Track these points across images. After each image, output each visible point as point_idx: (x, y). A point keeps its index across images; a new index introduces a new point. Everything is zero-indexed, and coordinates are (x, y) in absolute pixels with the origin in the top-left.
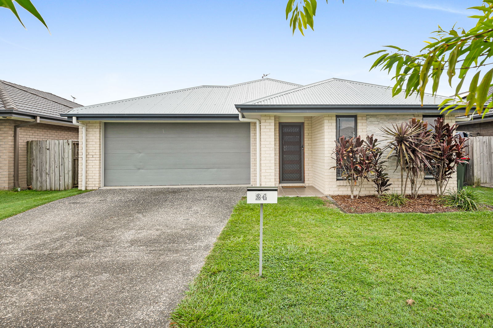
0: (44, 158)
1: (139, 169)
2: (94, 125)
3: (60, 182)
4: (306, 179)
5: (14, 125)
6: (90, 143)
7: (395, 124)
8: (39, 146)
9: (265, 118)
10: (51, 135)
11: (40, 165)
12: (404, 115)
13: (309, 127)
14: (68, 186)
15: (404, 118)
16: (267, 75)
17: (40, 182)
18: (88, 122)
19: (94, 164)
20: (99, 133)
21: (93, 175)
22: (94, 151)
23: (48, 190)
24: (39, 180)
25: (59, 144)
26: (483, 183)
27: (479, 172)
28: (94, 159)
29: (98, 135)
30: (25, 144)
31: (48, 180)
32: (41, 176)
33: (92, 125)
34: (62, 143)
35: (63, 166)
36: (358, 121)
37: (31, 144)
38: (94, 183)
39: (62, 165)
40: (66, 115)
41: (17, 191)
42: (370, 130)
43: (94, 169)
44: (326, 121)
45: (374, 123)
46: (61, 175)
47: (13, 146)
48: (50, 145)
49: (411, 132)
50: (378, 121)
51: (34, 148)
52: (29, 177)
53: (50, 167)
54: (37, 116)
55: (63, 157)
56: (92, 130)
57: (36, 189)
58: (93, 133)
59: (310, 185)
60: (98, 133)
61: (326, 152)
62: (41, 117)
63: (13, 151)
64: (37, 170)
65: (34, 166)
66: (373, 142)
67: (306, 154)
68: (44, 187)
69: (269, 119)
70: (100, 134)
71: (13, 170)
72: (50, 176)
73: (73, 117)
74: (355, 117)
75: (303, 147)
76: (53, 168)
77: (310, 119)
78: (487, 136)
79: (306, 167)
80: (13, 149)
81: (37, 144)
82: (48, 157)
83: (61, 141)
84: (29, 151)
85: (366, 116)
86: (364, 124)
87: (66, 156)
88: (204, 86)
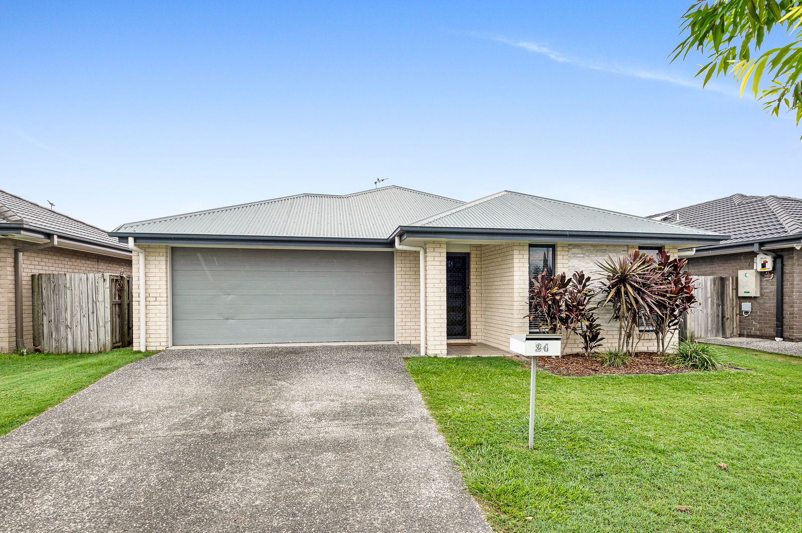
0: (62, 301)
1: (228, 319)
2: (158, 250)
3: (91, 340)
4: (472, 334)
5: (13, 247)
6: (151, 279)
7: (606, 258)
8: (54, 283)
9: (433, 245)
10: (63, 266)
11: (54, 312)
12: (615, 246)
13: (477, 259)
14: (105, 346)
15: (615, 250)
16: (383, 180)
17: (55, 340)
18: (148, 247)
19: (158, 311)
20: (166, 262)
21: (157, 327)
22: (158, 291)
23: (70, 352)
24: (54, 336)
25: (87, 280)
26: (697, 338)
27: (693, 324)
28: (157, 303)
29: (164, 267)
30: (30, 279)
31: (70, 337)
32: (58, 330)
33: (154, 251)
34: (92, 279)
35: (95, 315)
36: (558, 252)
37: (38, 280)
38: (158, 340)
39: (93, 312)
40: (116, 235)
41: (22, 354)
42: (573, 265)
43: (158, 319)
44: (516, 252)
45: (578, 255)
46: (92, 329)
47: (13, 282)
48: (71, 280)
49: (635, 268)
50: (582, 254)
51: (44, 285)
52: (36, 332)
53: (72, 316)
54: (53, 235)
55: (95, 300)
56: (153, 258)
57: (49, 351)
58: (157, 263)
59: (479, 341)
60: (164, 262)
61: (516, 295)
62: (59, 237)
63: (13, 291)
64: (49, 322)
65: (45, 314)
66: (584, 281)
67: (472, 298)
68: (62, 348)
69: (439, 247)
70: (166, 265)
71: (14, 321)
72: (72, 331)
73: (129, 238)
74: (553, 247)
75: (468, 288)
76: (77, 319)
77: (478, 248)
78: (703, 275)
79: (472, 316)
80: (13, 286)
81: (49, 279)
82: (69, 300)
83: (91, 276)
84: (36, 289)
85: (567, 246)
86: (565, 257)
87: (101, 298)
88: (307, 195)
